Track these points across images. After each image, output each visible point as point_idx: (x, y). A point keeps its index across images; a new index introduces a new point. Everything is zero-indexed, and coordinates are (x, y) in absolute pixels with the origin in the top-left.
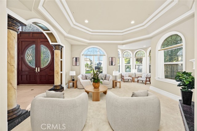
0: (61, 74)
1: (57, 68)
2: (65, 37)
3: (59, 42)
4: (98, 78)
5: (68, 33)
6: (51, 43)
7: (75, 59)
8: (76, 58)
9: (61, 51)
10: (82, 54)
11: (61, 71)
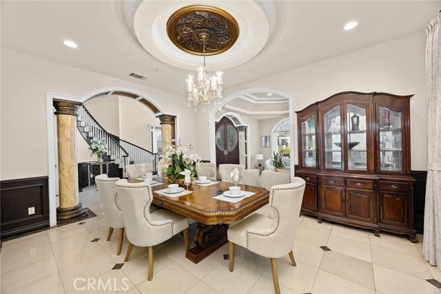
0: (246, 157)
1: (242, 151)
2: (249, 115)
3: (243, 124)
4: (281, 162)
5: (252, 110)
6: (235, 126)
7: (264, 138)
8: (266, 137)
9: (246, 132)
10: (273, 130)
11: (246, 154)
